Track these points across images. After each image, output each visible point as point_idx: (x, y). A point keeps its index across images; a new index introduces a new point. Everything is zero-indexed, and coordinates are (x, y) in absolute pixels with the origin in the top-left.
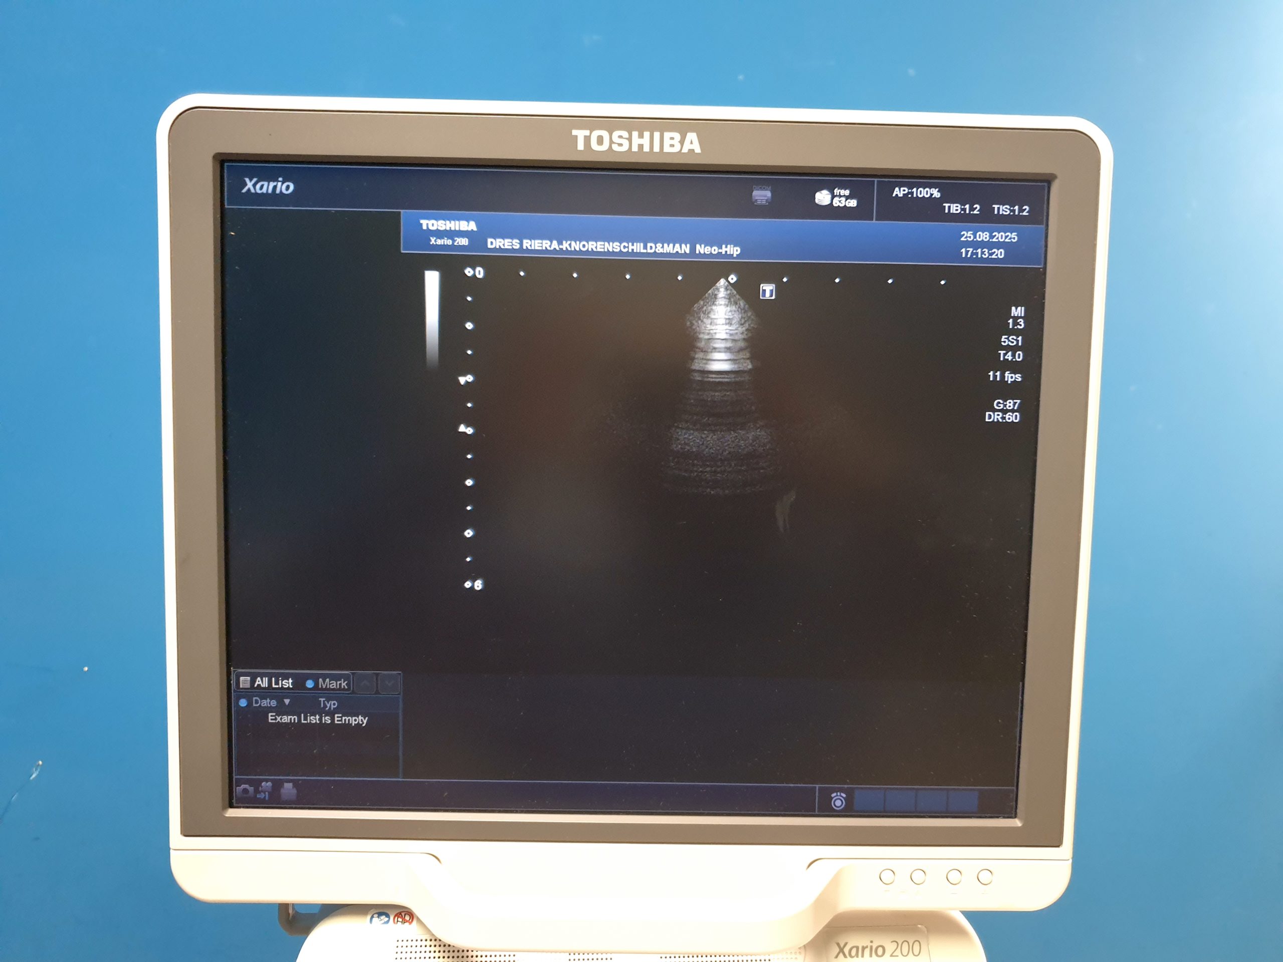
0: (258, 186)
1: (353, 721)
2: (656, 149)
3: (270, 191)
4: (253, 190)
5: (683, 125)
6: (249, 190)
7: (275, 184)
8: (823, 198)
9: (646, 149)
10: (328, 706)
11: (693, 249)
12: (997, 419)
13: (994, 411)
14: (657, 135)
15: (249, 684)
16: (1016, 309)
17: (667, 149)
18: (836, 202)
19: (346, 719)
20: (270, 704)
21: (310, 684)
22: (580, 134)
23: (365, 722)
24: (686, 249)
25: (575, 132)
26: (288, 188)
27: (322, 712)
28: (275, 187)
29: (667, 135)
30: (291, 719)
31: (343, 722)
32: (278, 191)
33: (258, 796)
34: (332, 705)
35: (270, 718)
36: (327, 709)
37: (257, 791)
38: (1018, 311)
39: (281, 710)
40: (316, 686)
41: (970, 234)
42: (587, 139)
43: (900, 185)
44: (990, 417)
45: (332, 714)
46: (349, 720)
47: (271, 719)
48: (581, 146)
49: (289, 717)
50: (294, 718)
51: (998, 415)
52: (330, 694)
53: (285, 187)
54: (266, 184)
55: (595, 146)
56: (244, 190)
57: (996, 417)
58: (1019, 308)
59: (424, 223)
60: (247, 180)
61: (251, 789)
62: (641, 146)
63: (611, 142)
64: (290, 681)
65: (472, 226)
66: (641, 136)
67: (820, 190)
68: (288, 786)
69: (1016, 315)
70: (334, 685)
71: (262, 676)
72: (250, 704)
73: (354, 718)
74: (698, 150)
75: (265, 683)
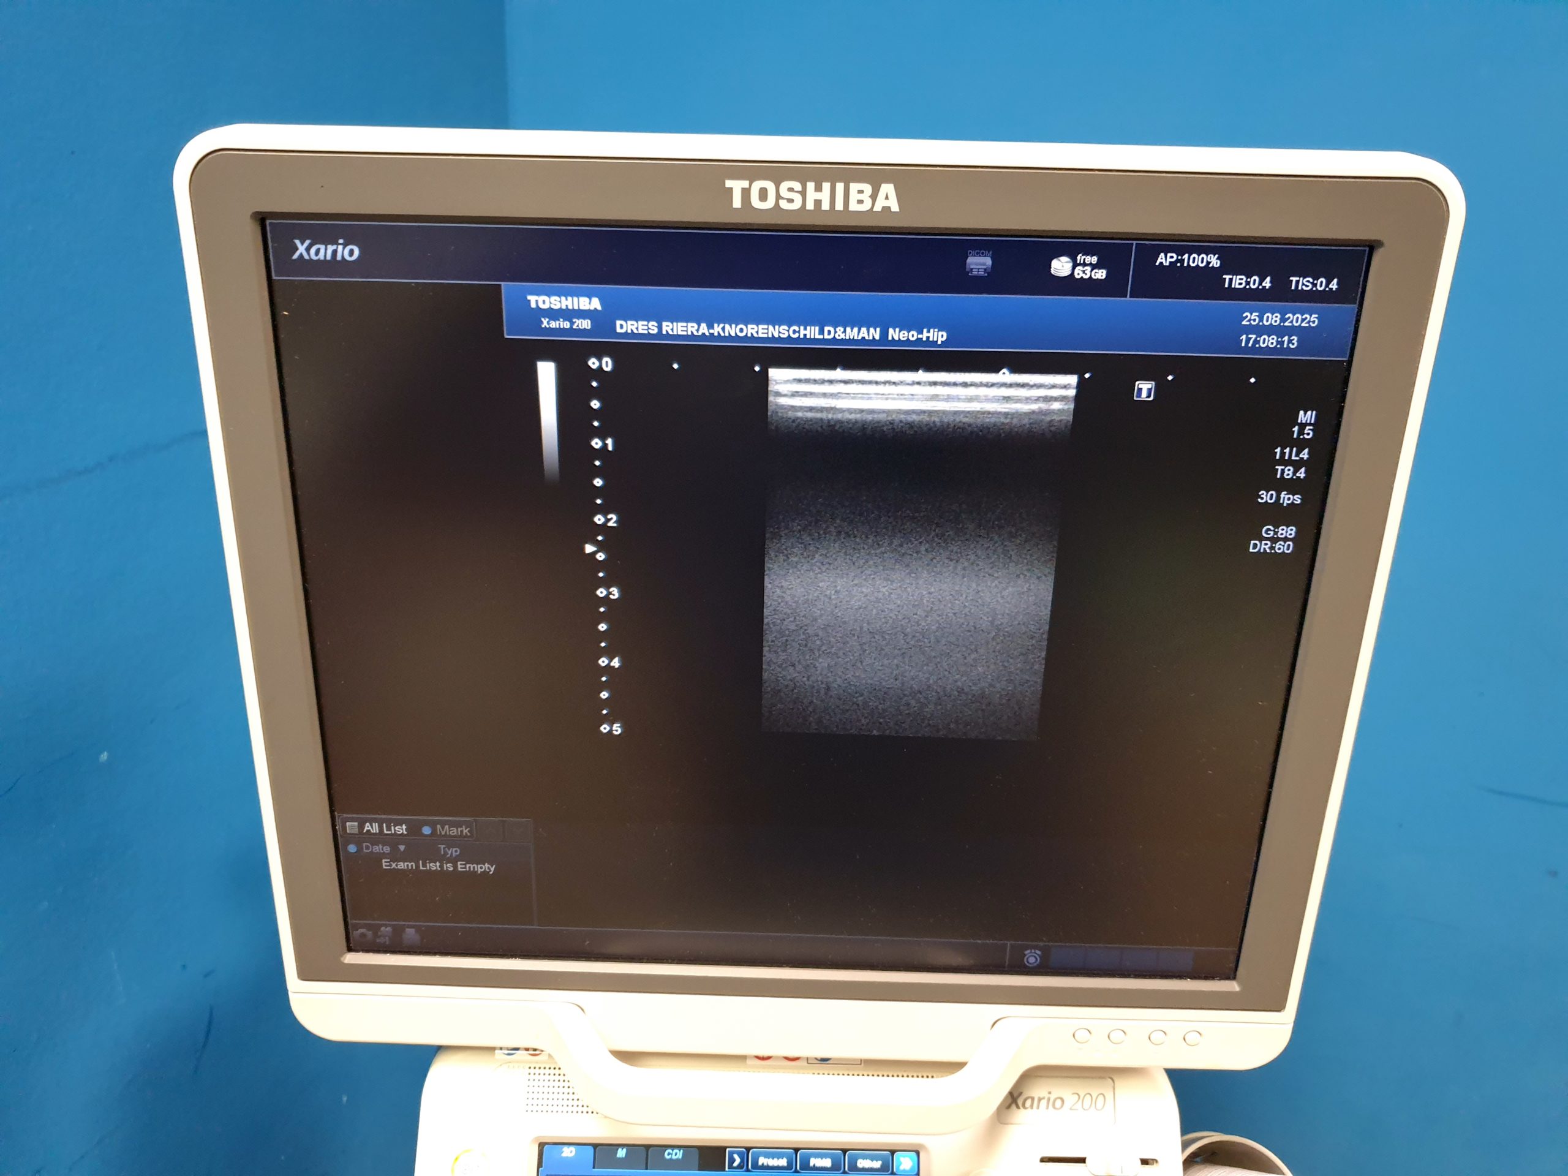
0: (313, 251)
1: (479, 868)
2: (839, 206)
3: (329, 257)
4: (306, 257)
5: (874, 175)
6: (301, 255)
7: (334, 247)
8: (1061, 266)
9: (826, 206)
10: (450, 852)
11: (884, 334)
12: (1265, 549)
13: (1261, 539)
14: (840, 187)
15: (357, 830)
16: (1305, 414)
17: (853, 206)
18: (1079, 273)
19: (470, 867)
20: (382, 850)
21: (427, 830)
22: (737, 186)
23: (492, 869)
24: (875, 334)
25: (729, 183)
26: (351, 253)
27: (442, 859)
28: (335, 252)
29: (854, 187)
30: (408, 865)
31: (468, 869)
32: (339, 258)
33: (378, 941)
34: (454, 852)
35: (384, 864)
36: (448, 856)
37: (376, 935)
38: (1306, 417)
39: (395, 857)
40: (434, 833)
41: (1255, 315)
42: (746, 193)
43: (1166, 250)
44: (1255, 546)
45: (454, 861)
46: (474, 867)
47: (386, 866)
48: (737, 203)
49: (406, 864)
50: (411, 865)
51: (1266, 544)
52: (451, 841)
53: (349, 252)
54: (322, 247)
55: (756, 203)
56: (295, 256)
57: (1263, 546)
58: (1309, 413)
59: (532, 299)
60: (297, 242)
61: (370, 934)
62: (818, 203)
63: (778, 197)
64: (404, 827)
65: (595, 304)
67: (1058, 255)
68: (410, 931)
69: (1304, 422)
70: (454, 831)
71: (371, 821)
72: (360, 849)
73: (479, 866)
74: (895, 208)
75: (375, 829)
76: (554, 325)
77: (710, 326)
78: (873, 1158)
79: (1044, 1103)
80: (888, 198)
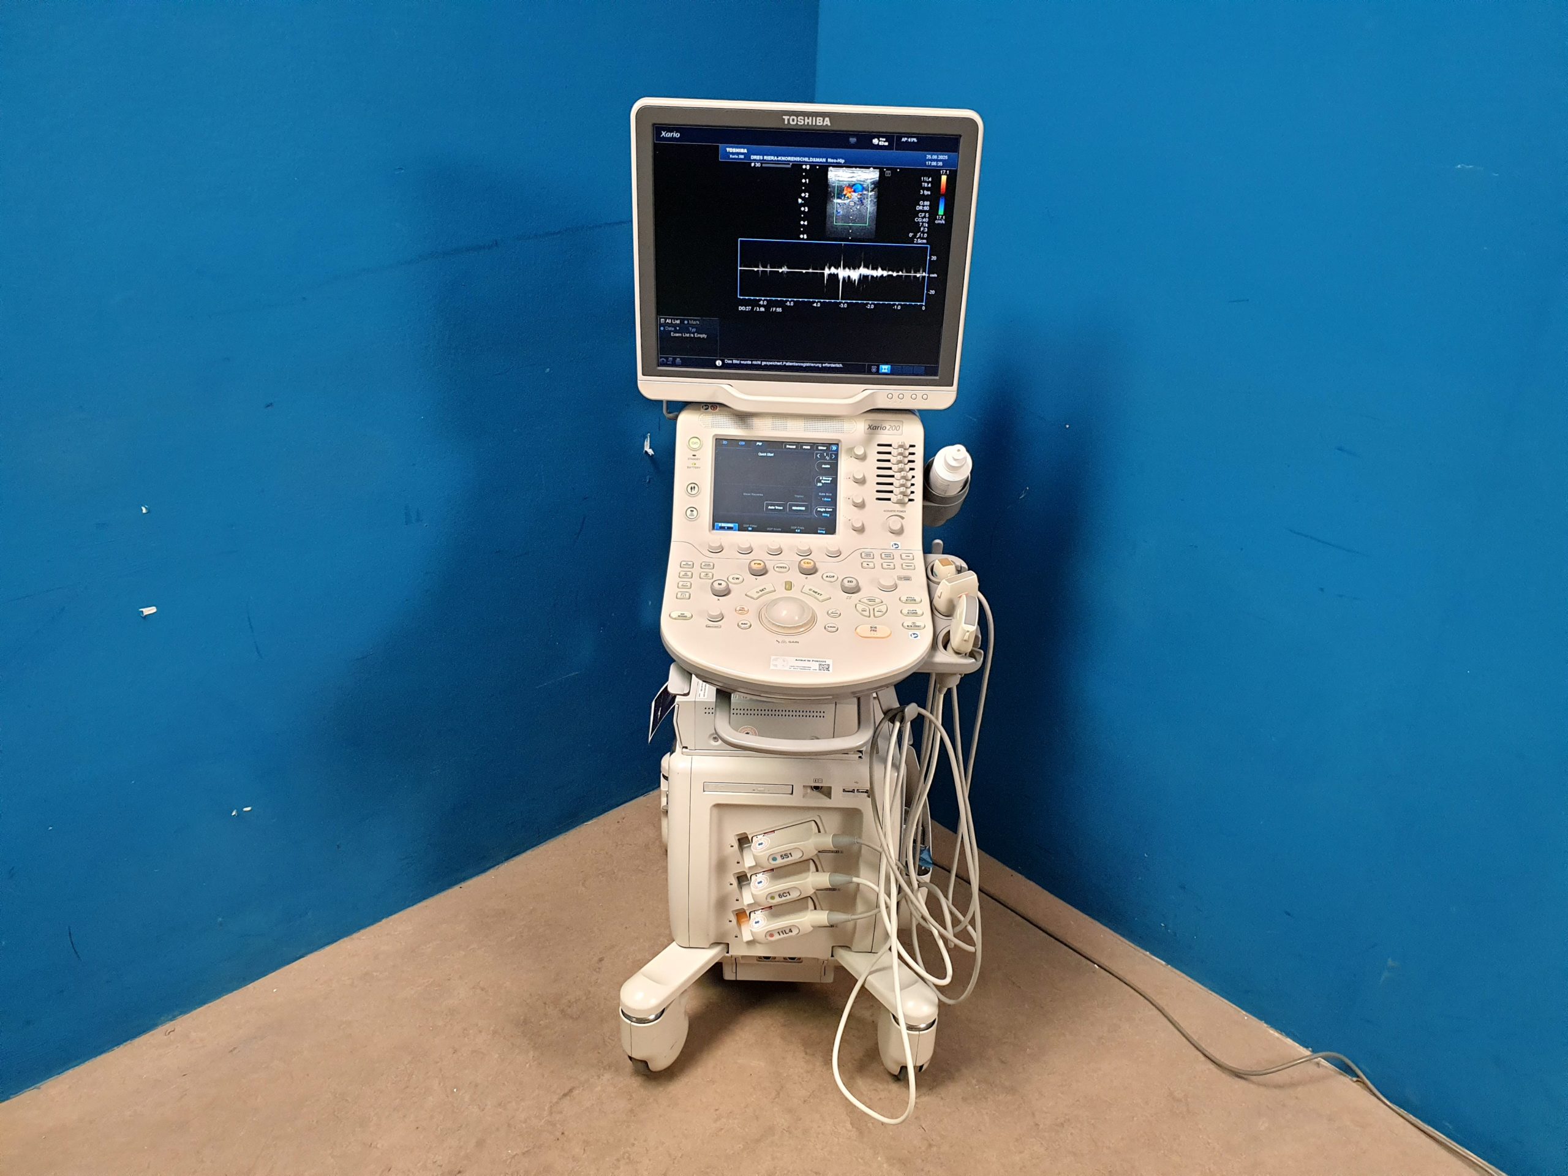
0: (667, 135)
1: (702, 336)
2: (814, 124)
3: (671, 136)
4: (665, 136)
5: (823, 115)
8: (875, 141)
9: (810, 124)
10: (692, 330)
11: (827, 160)
14: (814, 118)
15: (664, 322)
17: (818, 124)
18: (881, 143)
19: (699, 335)
20: (672, 329)
21: (686, 322)
22: (786, 118)
23: (706, 337)
24: (824, 160)
25: (784, 117)
27: (690, 332)
28: (673, 135)
29: (818, 118)
31: (698, 337)
32: (674, 137)
33: (668, 363)
34: (694, 330)
35: (672, 334)
37: (667, 361)
39: (676, 332)
40: (688, 323)
41: (930, 156)
42: (789, 120)
43: (904, 137)
45: (694, 333)
48: (786, 122)
50: (680, 335)
52: (693, 326)
53: (677, 135)
54: (670, 134)
55: (791, 122)
56: (662, 136)
59: (728, 149)
60: (663, 132)
61: (665, 360)
62: (808, 123)
63: (797, 121)
64: (679, 321)
65: (746, 151)
66: (808, 119)
67: (874, 138)
68: (678, 359)
70: (695, 323)
71: (669, 319)
72: (665, 329)
74: (829, 124)
75: (670, 322)
76: (733, 157)
77: (777, 157)
78: (824, 446)
79: (879, 428)
80: (827, 122)
